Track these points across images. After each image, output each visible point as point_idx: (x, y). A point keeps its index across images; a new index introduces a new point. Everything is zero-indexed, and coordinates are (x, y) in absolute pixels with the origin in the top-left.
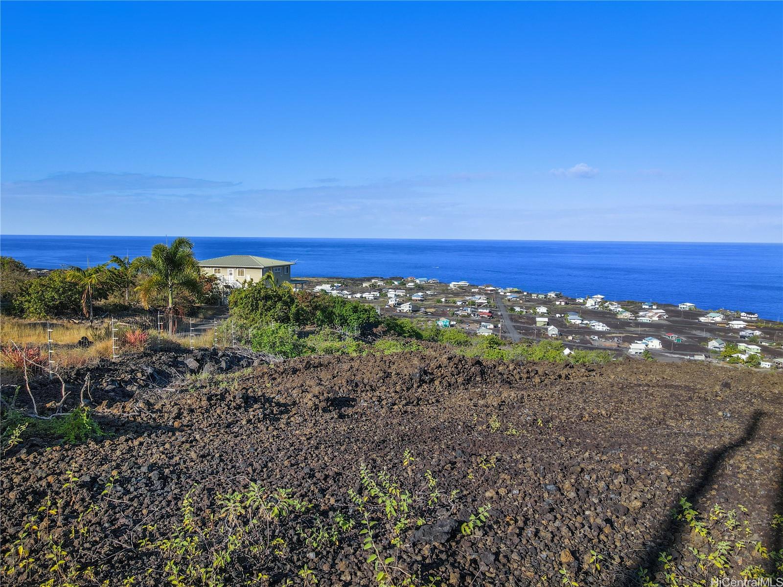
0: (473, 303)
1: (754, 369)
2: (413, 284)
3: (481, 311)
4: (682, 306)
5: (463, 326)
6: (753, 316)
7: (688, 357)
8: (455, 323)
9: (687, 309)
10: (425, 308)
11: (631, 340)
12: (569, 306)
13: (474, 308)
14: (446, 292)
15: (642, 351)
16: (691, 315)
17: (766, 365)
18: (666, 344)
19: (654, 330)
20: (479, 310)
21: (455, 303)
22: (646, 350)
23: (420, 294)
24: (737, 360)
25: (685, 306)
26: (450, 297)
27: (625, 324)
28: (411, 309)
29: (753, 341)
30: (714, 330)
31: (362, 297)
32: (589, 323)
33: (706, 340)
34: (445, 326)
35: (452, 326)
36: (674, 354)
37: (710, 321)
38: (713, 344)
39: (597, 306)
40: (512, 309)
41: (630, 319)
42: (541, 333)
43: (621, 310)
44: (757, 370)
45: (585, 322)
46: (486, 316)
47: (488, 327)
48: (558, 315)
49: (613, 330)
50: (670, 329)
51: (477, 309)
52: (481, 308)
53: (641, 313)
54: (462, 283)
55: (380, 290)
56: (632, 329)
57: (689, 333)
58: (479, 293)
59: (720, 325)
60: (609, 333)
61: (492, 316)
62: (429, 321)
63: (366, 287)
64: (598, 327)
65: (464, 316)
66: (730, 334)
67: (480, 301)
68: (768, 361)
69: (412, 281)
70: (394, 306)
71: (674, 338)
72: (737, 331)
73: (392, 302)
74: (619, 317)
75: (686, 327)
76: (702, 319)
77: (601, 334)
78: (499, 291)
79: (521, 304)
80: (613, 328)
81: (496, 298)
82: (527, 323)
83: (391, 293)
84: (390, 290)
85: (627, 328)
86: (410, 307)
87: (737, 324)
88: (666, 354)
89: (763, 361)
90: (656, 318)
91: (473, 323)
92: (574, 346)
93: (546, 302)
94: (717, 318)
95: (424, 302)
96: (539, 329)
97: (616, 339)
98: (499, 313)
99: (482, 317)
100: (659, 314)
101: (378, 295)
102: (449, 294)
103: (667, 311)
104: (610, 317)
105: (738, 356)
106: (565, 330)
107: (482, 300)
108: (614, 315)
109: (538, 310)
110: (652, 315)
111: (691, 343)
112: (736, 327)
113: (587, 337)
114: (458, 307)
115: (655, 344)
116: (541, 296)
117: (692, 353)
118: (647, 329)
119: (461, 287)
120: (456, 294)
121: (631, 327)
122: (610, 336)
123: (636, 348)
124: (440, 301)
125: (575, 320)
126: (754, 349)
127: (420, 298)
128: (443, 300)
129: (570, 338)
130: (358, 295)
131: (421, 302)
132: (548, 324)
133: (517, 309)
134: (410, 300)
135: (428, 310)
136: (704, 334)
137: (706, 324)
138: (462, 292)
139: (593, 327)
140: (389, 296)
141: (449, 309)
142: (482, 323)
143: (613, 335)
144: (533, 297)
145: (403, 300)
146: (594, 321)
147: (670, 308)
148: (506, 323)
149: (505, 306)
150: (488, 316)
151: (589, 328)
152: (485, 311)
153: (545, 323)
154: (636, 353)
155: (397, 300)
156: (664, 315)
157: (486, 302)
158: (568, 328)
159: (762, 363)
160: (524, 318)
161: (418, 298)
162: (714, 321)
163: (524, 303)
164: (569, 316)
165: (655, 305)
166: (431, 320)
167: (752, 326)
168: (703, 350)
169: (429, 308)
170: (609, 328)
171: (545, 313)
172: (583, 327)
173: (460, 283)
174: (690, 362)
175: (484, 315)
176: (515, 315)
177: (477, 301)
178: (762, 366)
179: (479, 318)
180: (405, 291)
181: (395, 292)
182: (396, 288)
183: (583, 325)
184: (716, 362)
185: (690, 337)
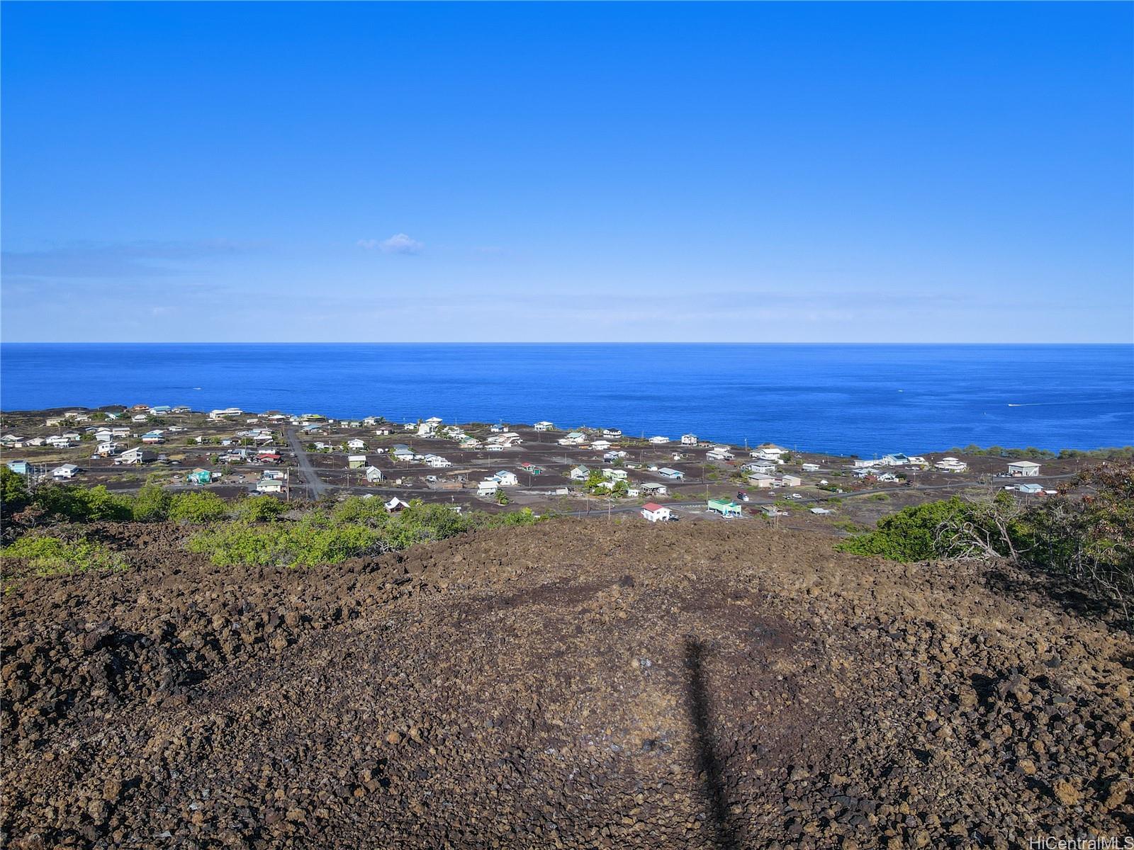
0: (250, 441)
1: (621, 499)
2: (144, 417)
3: (264, 452)
4: (538, 426)
5: (234, 478)
6: (616, 433)
7: (550, 493)
8: (220, 475)
9: (545, 430)
10: (168, 455)
11: (478, 477)
12: (395, 436)
13: (252, 449)
14: (204, 426)
15: (494, 491)
16: (550, 436)
17: (633, 493)
18: (523, 478)
19: (507, 460)
20: (260, 452)
21: (219, 442)
22: (499, 489)
23: (157, 432)
24: (602, 492)
25: (541, 426)
26: (210, 434)
27: (470, 455)
28: (140, 458)
29: (618, 465)
30: (577, 454)
31: (44, 444)
32: (423, 458)
33: (568, 468)
34: (204, 480)
35: (215, 480)
36: (533, 490)
37: (571, 443)
38: (576, 473)
39: (433, 433)
40: (313, 447)
41: (476, 449)
42: (358, 479)
43: (464, 436)
45: (418, 457)
46: (271, 460)
47: (275, 477)
48: (380, 450)
49: (455, 466)
50: (526, 457)
51: (256, 450)
52: (263, 448)
53: (490, 440)
54: (230, 411)
55: (81, 430)
56: (480, 462)
57: (549, 461)
58: (259, 425)
59: (582, 447)
60: (452, 470)
61: (280, 460)
62: (174, 474)
63: (54, 425)
64: (435, 463)
65: (235, 463)
66: (594, 459)
67: (260, 437)
68: (635, 488)
69: (143, 412)
70: (109, 455)
71: (531, 469)
72: (601, 453)
73: (104, 449)
74: (463, 446)
75: (544, 453)
76: (563, 442)
77: (439, 472)
78: (291, 420)
79: (325, 437)
80: (456, 462)
81: (287, 430)
82: (336, 465)
83: (103, 434)
84: (100, 429)
85: (475, 461)
86: (138, 455)
87: (600, 445)
88: (523, 492)
89: (631, 488)
90: (508, 445)
91: (250, 472)
92: (405, 492)
93: (362, 432)
94: (577, 438)
95: (164, 446)
96: (353, 472)
97: (460, 478)
98: (292, 454)
99: (265, 462)
100: (512, 439)
101: (78, 439)
102: (210, 428)
103: (522, 435)
104: (451, 448)
105: (604, 485)
106: (391, 470)
107: (265, 435)
108: (455, 443)
109: (351, 445)
110: (504, 441)
111: (553, 474)
112: (600, 448)
113: (422, 478)
114: (225, 449)
115: (509, 479)
116: (354, 424)
117: (553, 487)
118: (498, 460)
119: (229, 418)
120: (221, 429)
121: (478, 458)
122: (452, 473)
123: (487, 487)
124: (193, 442)
125: (405, 455)
126: (621, 474)
127: (157, 439)
128: (199, 439)
129: (399, 482)
130: (37, 442)
131: (160, 446)
132: (367, 464)
133: (320, 445)
134: (140, 442)
135: (172, 458)
136: (566, 461)
137: (566, 448)
138: (230, 424)
139: (429, 464)
140: (99, 438)
141: (209, 454)
142: (265, 472)
143: (457, 472)
144: (343, 427)
145: (126, 444)
146: (430, 455)
147: (524, 430)
148: (303, 469)
149: (301, 442)
150: (275, 460)
151: (423, 465)
152: (269, 452)
153: (362, 463)
154: (487, 494)
155: (115, 444)
156: (518, 440)
157: (271, 437)
158: (395, 467)
159: (630, 491)
160: (331, 459)
161: (154, 439)
162: (575, 443)
163: (330, 436)
164: (395, 450)
165: (506, 427)
166: (178, 474)
167: (616, 445)
168: (565, 482)
169: (173, 454)
170: (450, 463)
171: (361, 449)
172: (416, 464)
173: (226, 411)
174: (551, 499)
175: (267, 459)
176: (316, 455)
177: (255, 438)
178: (629, 494)
179: (260, 463)
180: (129, 429)
181: (111, 431)
182: (112, 425)
183: (416, 462)
184: (580, 496)
185: (550, 467)
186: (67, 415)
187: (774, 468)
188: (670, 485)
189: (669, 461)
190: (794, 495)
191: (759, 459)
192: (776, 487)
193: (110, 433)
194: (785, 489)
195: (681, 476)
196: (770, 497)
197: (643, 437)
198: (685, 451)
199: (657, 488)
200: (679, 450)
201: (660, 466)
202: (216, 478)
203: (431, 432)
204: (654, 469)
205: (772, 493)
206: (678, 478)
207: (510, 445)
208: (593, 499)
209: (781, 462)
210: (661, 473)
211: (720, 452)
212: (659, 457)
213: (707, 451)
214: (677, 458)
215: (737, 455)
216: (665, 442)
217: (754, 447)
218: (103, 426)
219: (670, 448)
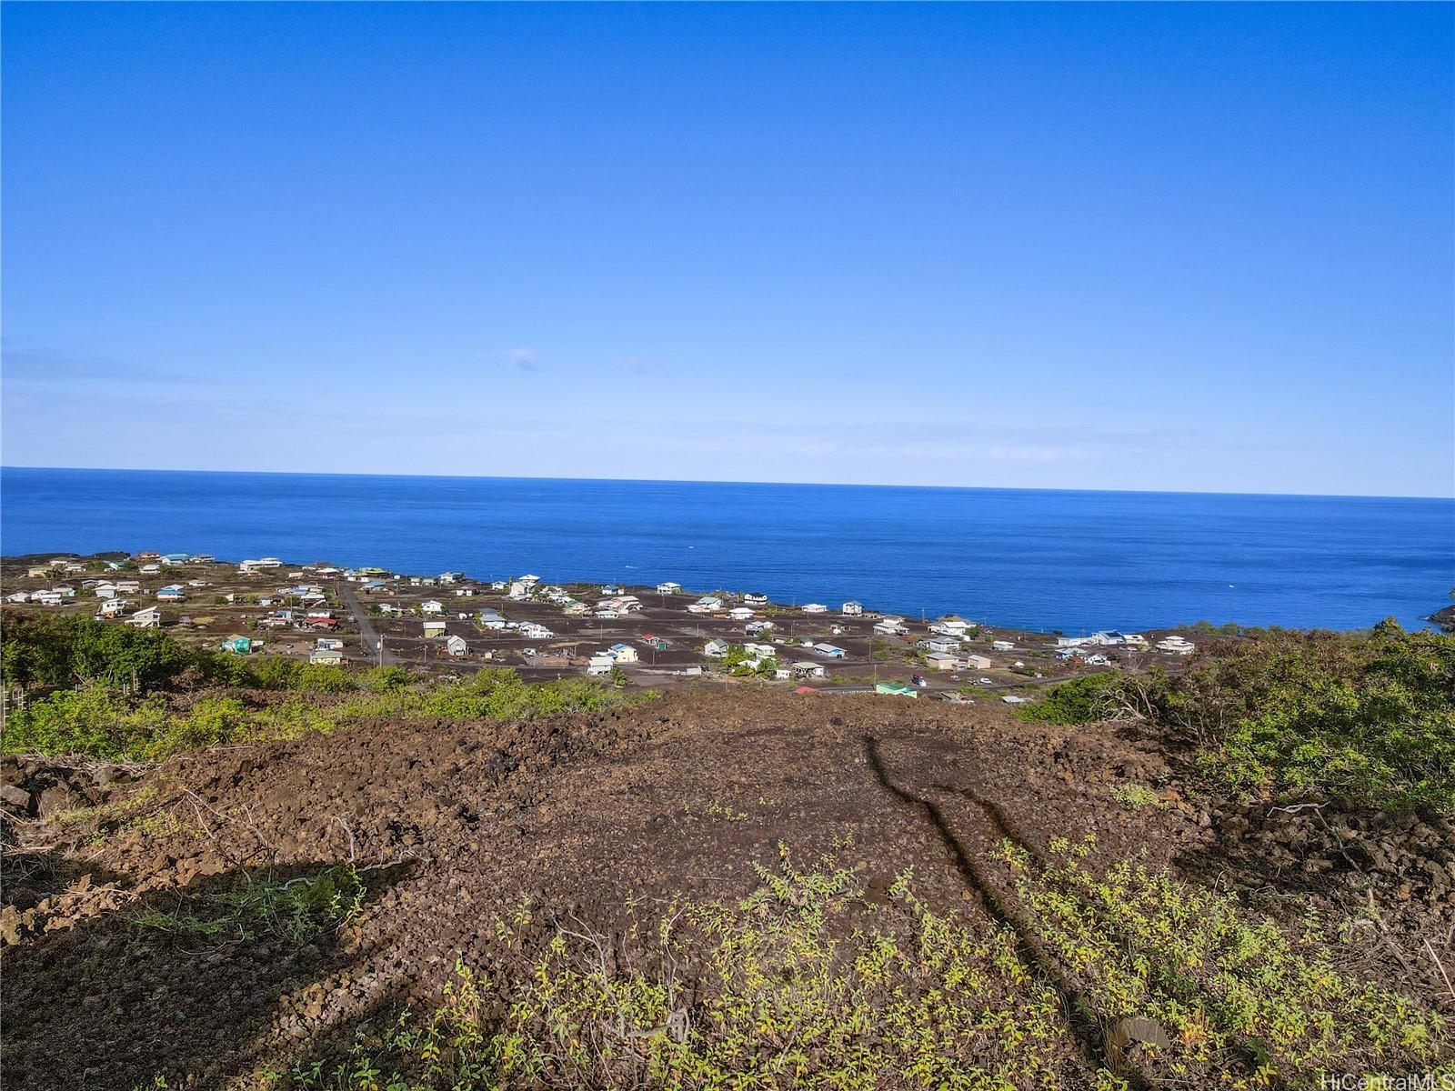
0: (296, 601)
1: (768, 682)
2: (155, 567)
3: (315, 615)
4: (662, 588)
5: (279, 647)
6: (760, 599)
7: (678, 672)
8: (261, 643)
9: (670, 593)
10: (192, 617)
11: (588, 651)
12: (481, 598)
13: (299, 611)
14: (233, 580)
15: (609, 669)
16: (677, 601)
17: (783, 674)
18: (644, 653)
19: (624, 630)
20: (310, 615)
21: (256, 601)
22: (615, 666)
23: (176, 587)
24: (744, 672)
25: (666, 589)
26: (243, 591)
27: (576, 624)
28: (157, 620)
29: (763, 638)
30: (710, 625)
31: (29, 601)
32: (517, 626)
33: (701, 642)
34: (242, 650)
35: (255, 649)
36: (657, 669)
37: (703, 610)
38: (711, 648)
39: (529, 595)
40: (376, 609)
41: (584, 616)
42: (436, 651)
43: (568, 599)
44: (774, 683)
45: (512, 624)
46: (325, 625)
47: (332, 647)
48: (462, 615)
49: (559, 636)
50: (648, 628)
51: (304, 612)
52: (313, 610)
53: (601, 604)
54: (266, 561)
55: (76, 582)
56: (590, 632)
57: (676, 633)
58: (305, 581)
59: (718, 616)
60: (554, 642)
61: (337, 626)
62: (201, 642)
63: (38, 577)
64: (534, 633)
65: (278, 629)
66: (733, 630)
67: (309, 596)
68: (786, 668)
69: (153, 561)
70: (116, 616)
72: (741, 624)
73: (110, 608)
74: (568, 611)
75: (670, 623)
76: (693, 608)
77: (539, 644)
78: (346, 575)
79: (391, 597)
80: (560, 632)
81: (341, 588)
82: (408, 634)
83: (105, 589)
84: (101, 582)
85: (583, 632)
86: (155, 617)
87: (741, 613)
88: (645, 670)
89: (779, 668)
90: (624, 611)
91: (300, 641)
93: (438, 592)
94: (713, 604)
95: (185, 605)
96: (431, 644)
97: (565, 652)
98: (351, 618)
99: (318, 627)
100: (629, 604)
101: (72, 594)
102: (242, 584)
103: (641, 598)
104: (552, 614)
105: (747, 664)
106: (478, 641)
107: (315, 593)
108: (557, 608)
109: (425, 609)
110: (619, 606)
111: (682, 649)
112: (740, 617)
113: (518, 651)
114: (264, 610)
115: (628, 655)
116: (427, 582)
117: (682, 665)
118: (613, 630)
119: (265, 570)
120: (257, 584)
121: (587, 628)
122: (555, 646)
123: (600, 664)
124: (223, 601)
125: (494, 622)
126: (767, 651)
127: (176, 597)
128: (230, 597)
129: (488, 656)
130: (22, 597)
131: (180, 605)
132: (446, 633)
133: (386, 608)
134: (155, 600)
135: (198, 620)
136: (698, 633)
137: (698, 616)
138: (267, 579)
139: (525, 633)
140: (100, 594)
141: (244, 616)
142: (319, 640)
143: (561, 645)
144: (413, 584)
145: (136, 603)
146: (526, 623)
147: (645, 592)
148: (367, 636)
149: (360, 603)
150: (329, 625)
151: (518, 635)
152: (322, 615)
153: (441, 631)
154: (600, 672)
155: (124, 602)
156: (636, 605)
157: (323, 597)
158: (482, 637)
159: (778, 671)
160: (400, 625)
161: (172, 596)
162: (708, 611)
163: (397, 596)
164: (481, 616)
165: (621, 588)
166: (207, 641)
167: (761, 614)
168: (698, 659)
169: (198, 616)
170: (552, 633)
171: (439, 613)
172: (508, 634)
173: (262, 562)
174: (680, 679)
175: (320, 624)
176: (381, 620)
177: (302, 597)
178: (778, 676)
179: (310, 630)
180: (137, 582)
181: (114, 585)
182: (114, 578)
183: (509, 631)
184: (716, 676)
185: (677, 640)
186: (55, 562)
187: (957, 645)
188: (829, 665)
189: (827, 635)
190: (982, 680)
191: (940, 634)
192: (959, 669)
193: (115, 588)
194: (971, 672)
195: (842, 654)
196: (953, 681)
197: (794, 604)
198: (847, 623)
199: (813, 669)
200: (839, 621)
201: (817, 641)
202: (256, 647)
203: (526, 593)
204: (809, 644)
205: (955, 677)
206: (839, 656)
207: (627, 612)
208: (733, 681)
209: (967, 638)
210: (818, 650)
211: (890, 625)
212: (815, 630)
213: (874, 623)
214: (837, 631)
215: (912, 629)
216: (822, 610)
217: (933, 619)
218: (103, 578)
219: (829, 618)
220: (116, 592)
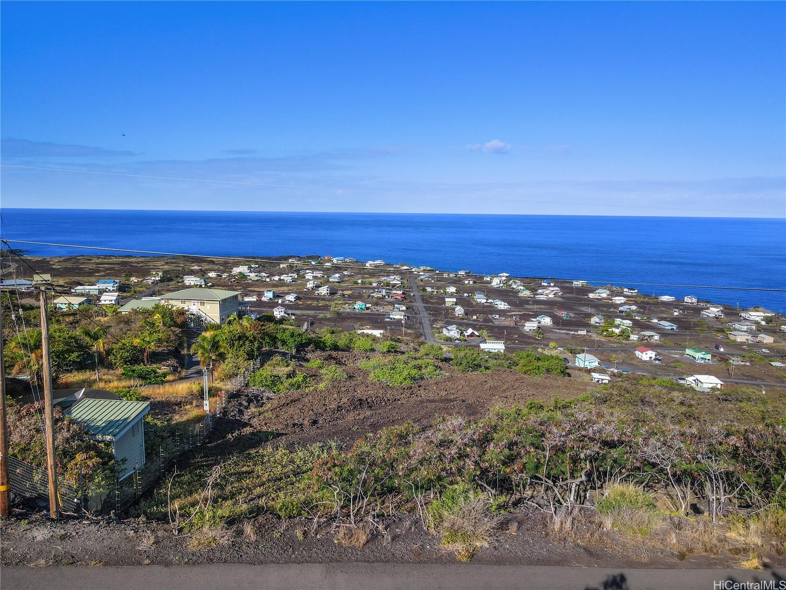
0: (388, 284)
1: (624, 341)
2: (329, 264)
3: (395, 292)
4: (576, 283)
5: (378, 308)
6: (633, 292)
7: (573, 332)
8: (370, 305)
9: (580, 286)
10: (343, 290)
11: (527, 318)
12: (477, 285)
13: (389, 289)
14: (363, 272)
15: (535, 328)
16: (584, 291)
17: (634, 337)
18: (557, 321)
19: (549, 307)
20: (393, 292)
21: (371, 284)
22: (539, 328)
23: (337, 275)
24: (611, 335)
25: (578, 283)
26: (367, 278)
27: (524, 302)
28: (328, 292)
29: (628, 316)
30: (598, 305)
31: (280, 280)
32: (493, 301)
33: (590, 316)
34: (362, 309)
35: (368, 308)
36: (562, 330)
37: (597, 297)
38: (594, 320)
39: (502, 285)
40: (424, 290)
41: (529, 297)
42: (449, 314)
43: (522, 288)
44: (627, 342)
45: (490, 301)
46: (400, 298)
47: (401, 309)
48: (466, 295)
49: (513, 308)
50: (562, 306)
51: (391, 290)
52: (396, 289)
53: (540, 291)
54: (378, 262)
55: (298, 271)
56: (530, 307)
57: (577, 310)
58: (394, 273)
59: (605, 301)
60: (509, 311)
61: (405, 296)
62: (346, 304)
63: (284, 268)
64: (500, 306)
65: (379, 298)
66: (612, 310)
67: (394, 282)
68: (636, 334)
69: (330, 261)
70: (312, 289)
71: (563, 314)
72: (616, 306)
73: (310, 285)
74: (520, 295)
75: (576, 303)
76: (591, 296)
77: (502, 313)
78: (413, 270)
79: (432, 283)
80: (513, 306)
81: (410, 278)
82: (437, 303)
83: (309, 276)
84: (308, 271)
85: (527, 306)
86: (327, 290)
87: (619, 300)
88: (555, 330)
89: (633, 334)
90: (551, 296)
91: (387, 305)
92: (477, 325)
93: (456, 282)
94: (603, 294)
95: (341, 284)
96: (447, 309)
97: (514, 318)
98: (412, 294)
99: (396, 298)
100: (555, 292)
101: (296, 277)
102: (365, 274)
103: (562, 288)
104: (512, 296)
105: (612, 330)
106: (471, 309)
107: (395, 280)
108: (515, 292)
109: (448, 290)
110: (549, 292)
111: (578, 319)
112: (618, 302)
113: (490, 316)
114: (374, 288)
115: (547, 321)
116: (451, 275)
117: (576, 329)
118: (542, 306)
119: (376, 266)
120: (373, 273)
121: (529, 304)
122: (510, 314)
123: (530, 326)
124: (356, 283)
125: (480, 299)
126: (628, 323)
127: (337, 280)
128: (359, 281)
129: (475, 317)
130: (276, 278)
131: (338, 284)
132: (456, 304)
133: (429, 289)
134: (328, 281)
135: (345, 292)
136: (589, 310)
137: (592, 300)
138: (376, 272)
139: (496, 306)
140: (307, 277)
141: (365, 291)
142: (396, 305)
143: (513, 313)
144: (444, 276)
145: (321, 283)
146: (497, 300)
147: (566, 285)
148: (418, 304)
149: (417, 286)
150: (401, 298)
151: (493, 307)
152: (398, 292)
153: (454, 303)
154: (530, 330)
155: (316, 283)
156: (559, 292)
157: (400, 282)
158: (474, 307)
159: (631, 336)
160: (435, 299)
161: (335, 280)
162: (600, 297)
163: (436, 283)
164: (475, 295)
165: (552, 282)
166: (348, 303)
167: (631, 301)
168: (587, 325)
169: (346, 290)
170: (509, 307)
171: (454, 293)
172: (488, 305)
173: (376, 262)
174: (574, 336)
176: (426, 296)
177: (391, 282)
178: (631, 338)
179: (392, 300)
180: (322, 272)
181: (313, 273)
182: (314, 269)
183: (488, 304)
184: (595, 337)
185: (576, 314)
186: (290, 260)
187: (754, 327)
188: (663, 333)
189: (670, 316)
190: (763, 350)
191: (745, 319)
192: (751, 342)
193: (313, 275)
194: (759, 345)
195: (675, 328)
196: (744, 350)
197: (653, 296)
198: (686, 308)
199: (652, 336)
200: (681, 307)
201: (661, 319)
202: (368, 307)
203: (500, 283)
204: (655, 321)
205: (745, 347)
206: (672, 329)
207: (553, 296)
208: (603, 339)
209: (763, 323)
210: (660, 324)
211: (714, 311)
212: (663, 312)
213: (703, 309)
214: (676, 314)
215: (726, 314)
216: (672, 300)
217: (745, 309)
218: (309, 269)
219: (675, 305)
220: (313, 276)
